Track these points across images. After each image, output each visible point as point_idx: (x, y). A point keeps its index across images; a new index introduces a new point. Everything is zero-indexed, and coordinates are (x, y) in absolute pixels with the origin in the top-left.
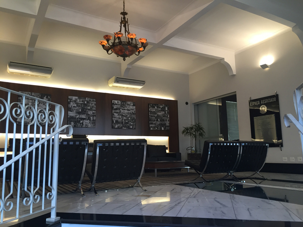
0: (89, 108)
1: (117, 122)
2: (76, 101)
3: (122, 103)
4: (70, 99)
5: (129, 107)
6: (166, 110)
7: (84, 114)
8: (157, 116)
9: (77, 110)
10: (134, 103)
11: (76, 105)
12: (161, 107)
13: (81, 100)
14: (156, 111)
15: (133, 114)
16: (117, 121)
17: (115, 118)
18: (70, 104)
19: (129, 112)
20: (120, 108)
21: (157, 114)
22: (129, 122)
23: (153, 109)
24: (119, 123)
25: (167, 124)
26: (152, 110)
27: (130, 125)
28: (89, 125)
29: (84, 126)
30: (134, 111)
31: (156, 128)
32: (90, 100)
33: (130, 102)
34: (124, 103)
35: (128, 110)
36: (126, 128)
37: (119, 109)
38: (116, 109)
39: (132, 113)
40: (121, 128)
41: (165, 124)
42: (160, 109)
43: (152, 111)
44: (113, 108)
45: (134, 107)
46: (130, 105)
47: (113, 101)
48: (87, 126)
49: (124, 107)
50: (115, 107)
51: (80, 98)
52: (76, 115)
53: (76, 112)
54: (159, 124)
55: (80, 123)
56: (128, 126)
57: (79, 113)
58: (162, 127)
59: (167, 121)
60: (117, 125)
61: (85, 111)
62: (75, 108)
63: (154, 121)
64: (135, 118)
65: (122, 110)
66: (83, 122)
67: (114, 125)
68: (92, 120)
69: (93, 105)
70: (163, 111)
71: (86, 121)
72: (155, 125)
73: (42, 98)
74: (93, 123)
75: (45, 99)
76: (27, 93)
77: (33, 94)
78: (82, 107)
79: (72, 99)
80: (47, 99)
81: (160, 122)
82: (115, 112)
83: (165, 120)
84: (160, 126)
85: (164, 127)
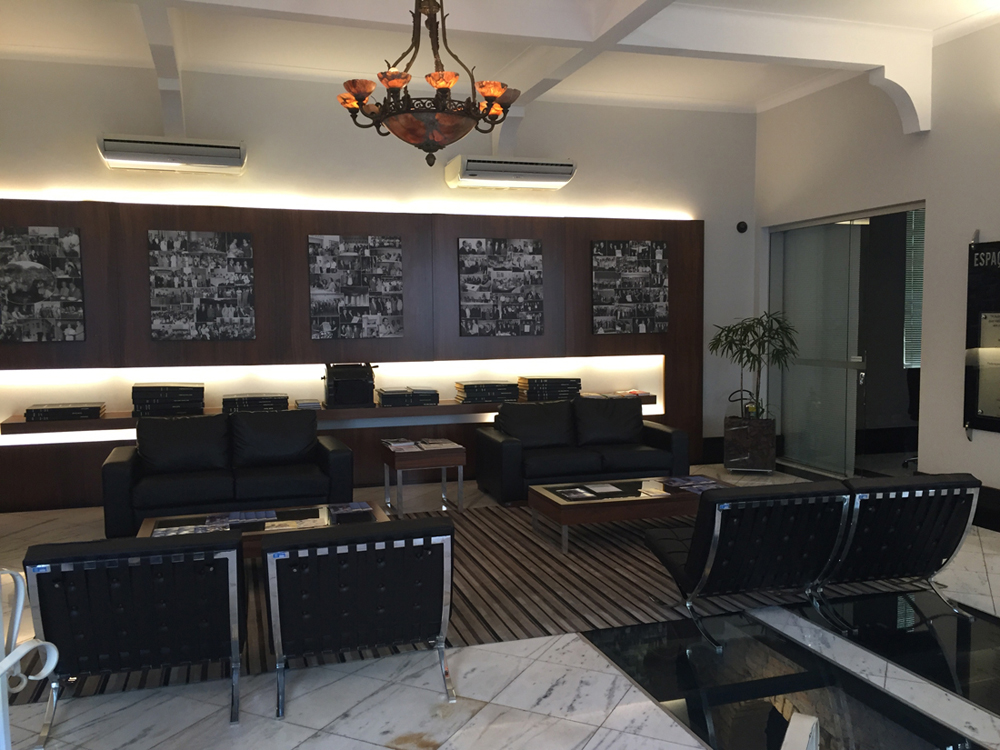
0: (379, 271)
1: (477, 314)
2: (336, 252)
3: (493, 245)
4: (313, 245)
5: (519, 260)
6: (659, 261)
7: (363, 292)
8: (624, 283)
9: (338, 281)
10: (536, 243)
11: (334, 265)
12: (640, 249)
13: (352, 245)
14: (618, 266)
15: (535, 281)
16: (476, 312)
17: (468, 299)
18: (315, 261)
19: (520, 275)
20: (485, 264)
21: (623, 279)
22: (519, 310)
23: (608, 260)
24: (484, 319)
25: (658, 310)
26: (603, 265)
27: (521, 322)
28: (382, 329)
29: (365, 334)
30: (539, 272)
31: (618, 328)
32: (381, 245)
33: (522, 240)
34: (500, 246)
35: (515, 270)
36: (508, 334)
37: (485, 268)
38: (474, 269)
39: (529, 279)
40: (493, 332)
41: (652, 312)
42: (634, 259)
43: (603, 269)
44: (464, 264)
45: (538, 258)
46: (522, 251)
47: (461, 241)
48: (374, 334)
49: (501, 259)
50: (468, 263)
51: (346, 239)
52: (336, 297)
53: (337, 289)
54: (631, 314)
55: (352, 326)
56: (516, 324)
57: (347, 291)
58: (640, 322)
59: (658, 300)
60: (477, 323)
61: (368, 284)
62: (331, 275)
63: (612, 301)
64: (541, 296)
65: (495, 269)
67: (467, 326)
68: (390, 312)
69: (393, 259)
70: (647, 264)
71: (371, 317)
72: (614, 317)
73: (223, 247)
74: (393, 323)
75: (233, 252)
76: (174, 233)
77: (194, 238)
78: (356, 268)
79: (320, 245)
80: (240, 251)
81: (632, 305)
82: (469, 281)
83: (652, 295)
84: (634, 320)
85: (646, 324)
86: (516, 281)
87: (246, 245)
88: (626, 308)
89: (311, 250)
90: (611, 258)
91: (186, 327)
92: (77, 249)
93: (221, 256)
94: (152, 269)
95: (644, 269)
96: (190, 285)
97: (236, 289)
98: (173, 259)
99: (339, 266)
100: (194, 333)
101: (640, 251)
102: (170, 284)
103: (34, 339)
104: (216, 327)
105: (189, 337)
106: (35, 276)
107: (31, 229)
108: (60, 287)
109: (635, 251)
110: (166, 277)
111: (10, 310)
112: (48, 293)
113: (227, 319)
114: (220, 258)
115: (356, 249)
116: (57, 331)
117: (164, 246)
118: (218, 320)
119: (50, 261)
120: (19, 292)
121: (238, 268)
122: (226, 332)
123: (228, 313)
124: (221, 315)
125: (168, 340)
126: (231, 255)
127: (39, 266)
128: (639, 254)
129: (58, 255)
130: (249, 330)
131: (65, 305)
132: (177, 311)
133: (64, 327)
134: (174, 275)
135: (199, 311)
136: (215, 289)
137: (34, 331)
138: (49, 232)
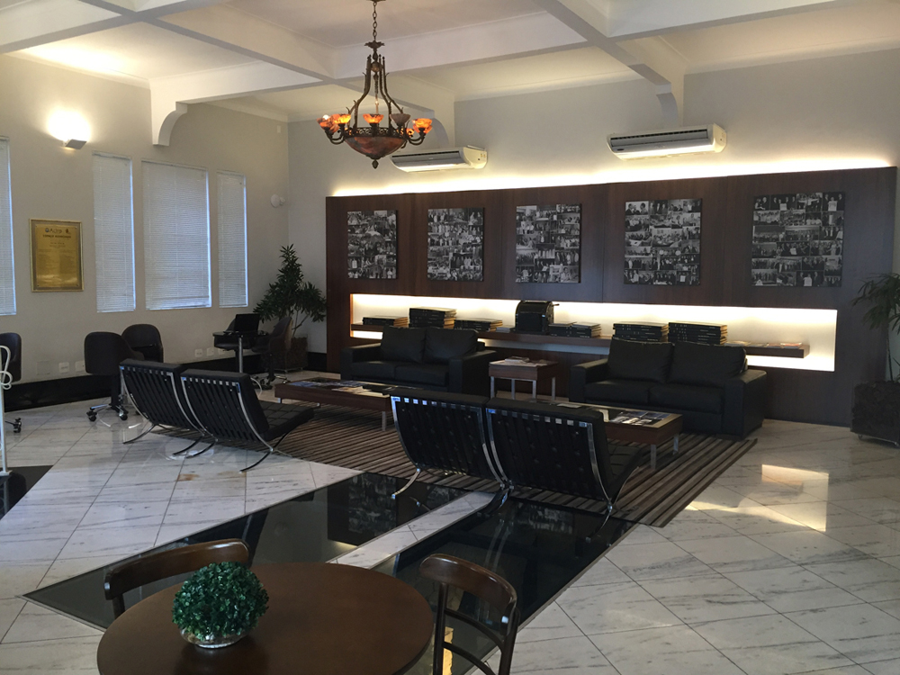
0: (563, 231)
1: (638, 265)
2: (534, 218)
3: (655, 206)
4: (519, 213)
5: (678, 218)
6: (832, 213)
7: (550, 248)
8: (787, 237)
9: (535, 239)
10: (696, 202)
11: (532, 228)
12: (809, 202)
13: (545, 213)
14: (781, 219)
15: (692, 236)
17: (631, 253)
18: (520, 225)
19: (679, 231)
20: (647, 222)
21: (787, 232)
22: (675, 263)
23: (772, 214)
24: (644, 269)
25: (828, 264)
26: (764, 219)
27: (678, 273)
28: (563, 276)
29: (551, 280)
30: (697, 229)
31: (779, 281)
32: (566, 211)
33: (683, 200)
34: (661, 206)
35: (674, 227)
37: (647, 226)
38: (637, 228)
39: (687, 235)
40: (651, 281)
41: (821, 265)
42: (801, 211)
43: (765, 223)
44: (629, 224)
45: (697, 215)
46: (681, 210)
48: (557, 280)
49: (662, 218)
50: (633, 223)
51: (541, 209)
52: (533, 251)
53: (533, 246)
54: (796, 267)
55: (542, 273)
56: (672, 275)
57: (540, 247)
58: (805, 276)
59: (829, 254)
60: (637, 273)
61: (554, 241)
62: (530, 235)
63: (773, 254)
64: (698, 249)
65: (656, 227)
66: (548, 269)
67: (629, 275)
68: (569, 263)
69: (573, 222)
70: (816, 216)
71: (556, 266)
72: (775, 270)
73: (466, 219)
74: (571, 272)
75: (472, 221)
76: (441, 210)
77: (451, 214)
78: (547, 229)
79: (523, 214)
80: (476, 221)
81: (797, 258)
82: (633, 237)
83: (821, 248)
84: (798, 274)
85: (812, 277)
86: (675, 237)
87: (479, 216)
88: (789, 261)
89: (518, 217)
90: (775, 211)
91: (445, 271)
92: (395, 223)
93: (465, 224)
94: (429, 234)
95: (813, 221)
96: (448, 244)
97: (472, 246)
98: (440, 227)
99: (536, 229)
100: (449, 276)
101: (810, 204)
102: (438, 244)
103: (374, 277)
104: (461, 272)
105: (447, 279)
106: (376, 240)
107: (375, 212)
108: (386, 246)
109: (803, 204)
110: (436, 239)
111: (365, 260)
112: (381, 250)
113: (467, 267)
114: (464, 225)
115: (548, 215)
116: (384, 272)
117: (435, 220)
118: (462, 267)
119: (383, 231)
120: (369, 248)
121: (474, 232)
122: (465, 276)
123: (468, 262)
124: (463, 264)
125: (435, 280)
126: (471, 224)
127: (378, 234)
128: (808, 207)
129: (387, 227)
130: (478, 275)
131: (389, 257)
132: (441, 261)
133: (387, 270)
134: (440, 238)
135: (452, 261)
136: (460, 246)
137: (374, 273)
138: (382, 213)
